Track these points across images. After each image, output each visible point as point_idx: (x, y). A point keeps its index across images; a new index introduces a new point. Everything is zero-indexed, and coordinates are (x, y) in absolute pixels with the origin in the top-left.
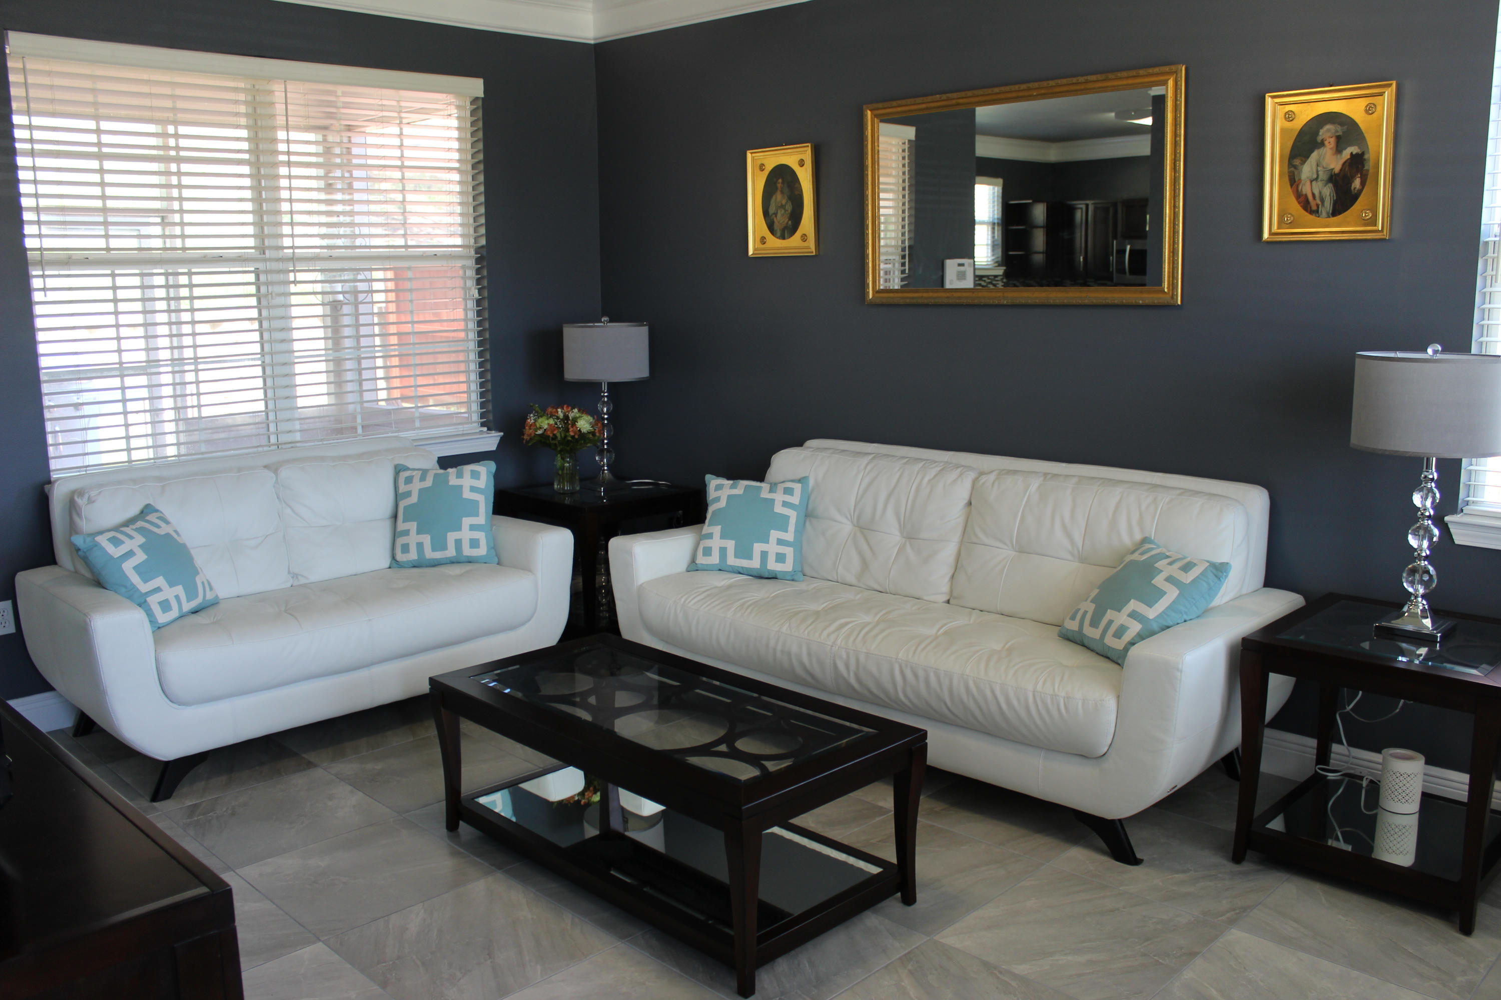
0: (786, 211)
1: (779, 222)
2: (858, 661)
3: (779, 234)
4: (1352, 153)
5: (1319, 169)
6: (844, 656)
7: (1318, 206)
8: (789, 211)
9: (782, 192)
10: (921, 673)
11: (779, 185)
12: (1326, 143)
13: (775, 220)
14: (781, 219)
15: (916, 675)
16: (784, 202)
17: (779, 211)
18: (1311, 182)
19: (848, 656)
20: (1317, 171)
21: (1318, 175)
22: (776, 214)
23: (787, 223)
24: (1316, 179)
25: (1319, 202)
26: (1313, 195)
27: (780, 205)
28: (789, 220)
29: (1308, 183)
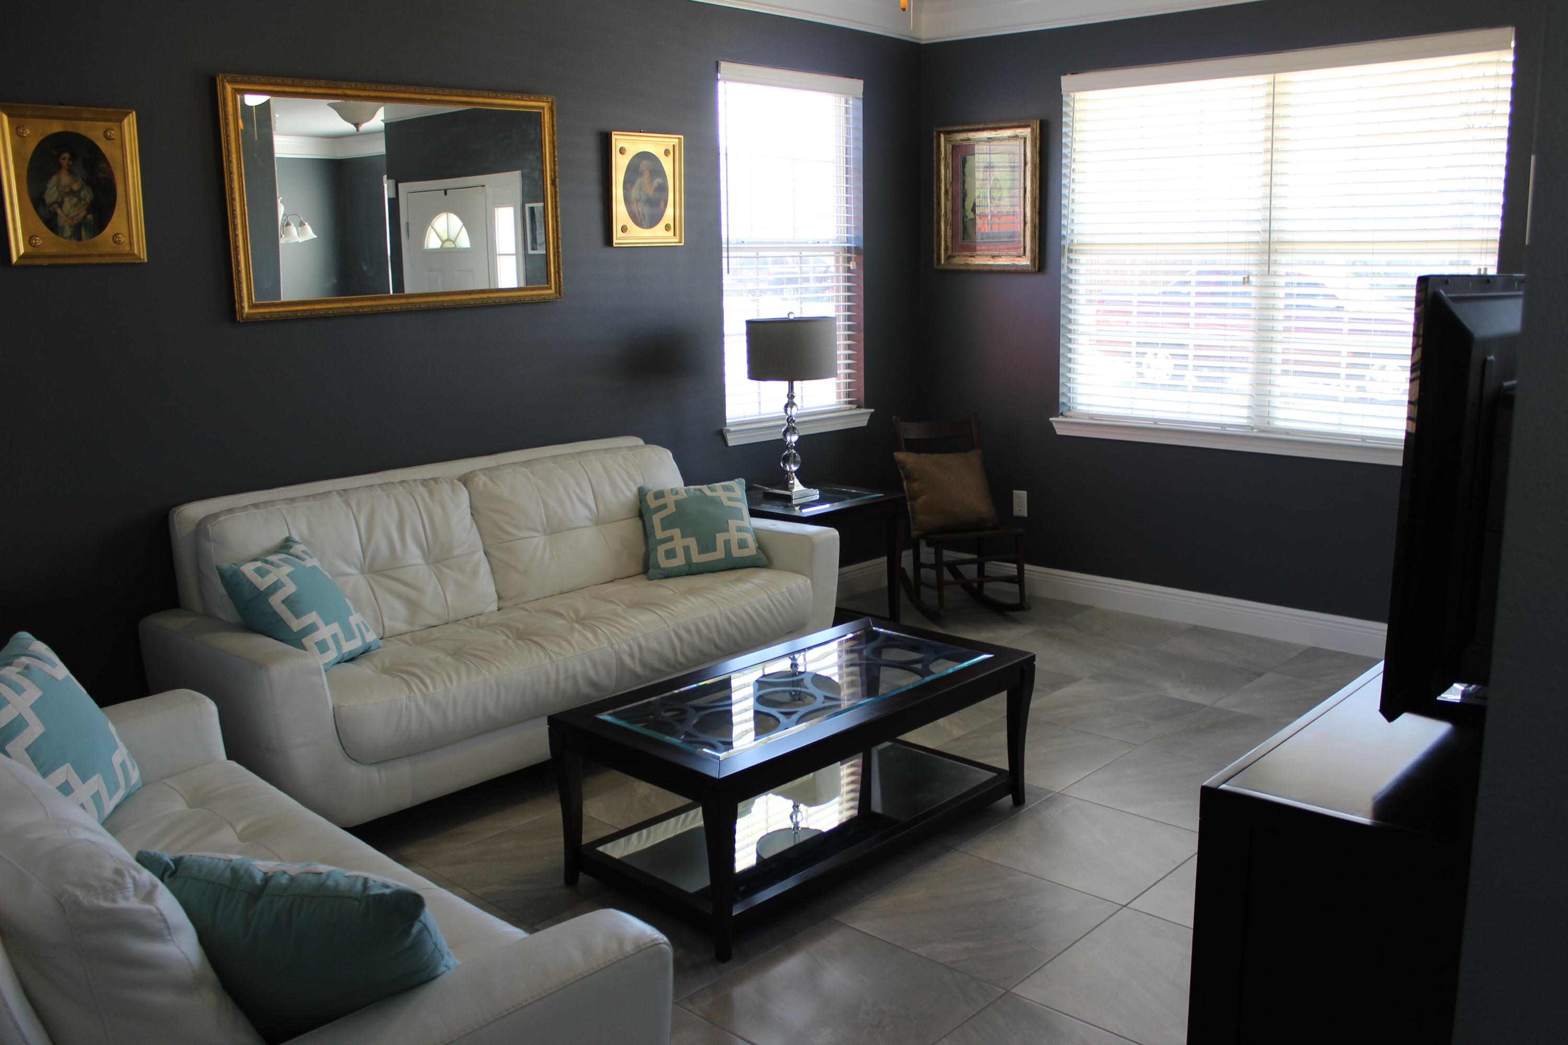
0: (80, 199)
1: (67, 216)
2: (640, 647)
3: (68, 232)
4: (659, 183)
5: (641, 192)
6: (626, 647)
7: (641, 219)
8: (88, 200)
9: (71, 172)
10: (692, 628)
11: (64, 162)
12: (644, 174)
13: (59, 211)
14: (70, 211)
15: (689, 631)
16: (76, 187)
17: (66, 199)
18: (637, 202)
19: (630, 647)
20: (640, 194)
21: (640, 197)
22: (61, 204)
23: (85, 217)
24: (640, 200)
25: (642, 217)
26: (639, 213)
27: (67, 190)
28: (88, 213)
29: (635, 202)
